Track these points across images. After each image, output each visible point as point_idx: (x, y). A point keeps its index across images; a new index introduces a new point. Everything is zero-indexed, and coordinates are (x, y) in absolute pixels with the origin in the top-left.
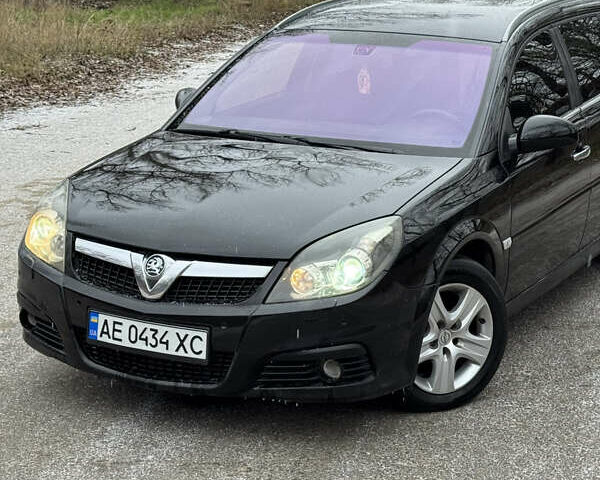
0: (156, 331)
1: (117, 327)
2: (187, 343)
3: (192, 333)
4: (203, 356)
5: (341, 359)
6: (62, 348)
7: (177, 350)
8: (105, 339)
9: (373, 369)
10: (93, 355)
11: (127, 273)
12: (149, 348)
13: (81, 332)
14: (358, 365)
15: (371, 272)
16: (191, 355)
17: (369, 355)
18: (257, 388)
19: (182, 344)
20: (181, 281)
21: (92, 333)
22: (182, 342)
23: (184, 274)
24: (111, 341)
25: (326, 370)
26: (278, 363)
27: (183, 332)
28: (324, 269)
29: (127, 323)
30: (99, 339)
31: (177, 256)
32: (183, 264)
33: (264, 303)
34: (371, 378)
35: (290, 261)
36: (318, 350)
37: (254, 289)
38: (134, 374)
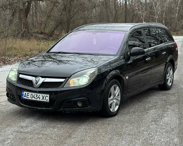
0: (37, 95)
1: (28, 95)
2: (44, 98)
3: (46, 95)
4: (48, 101)
5: (82, 101)
6: (16, 101)
7: (42, 100)
8: (25, 98)
9: (90, 104)
10: (23, 102)
11: (31, 82)
13: (20, 96)
14: (86, 103)
15: (89, 80)
17: (89, 100)
18: (61, 109)
19: (43, 98)
20: (44, 83)
22: (43, 97)
23: (44, 81)
24: (27, 98)
25: (78, 104)
26: (67, 102)
27: (43, 95)
28: (78, 80)
30: (24, 98)
31: (43, 77)
32: (44, 79)
33: (63, 87)
34: (90, 107)
35: (69, 77)
36: (76, 99)
37: (61, 84)
38: (32, 106)
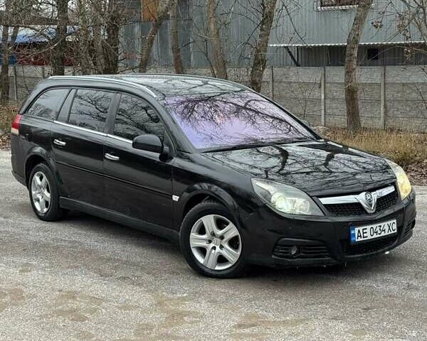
0: (380, 226)
3: (392, 222)
4: (396, 231)
12: (378, 236)
16: (393, 232)
19: (389, 229)
21: (352, 239)
27: (389, 223)
29: (368, 227)
